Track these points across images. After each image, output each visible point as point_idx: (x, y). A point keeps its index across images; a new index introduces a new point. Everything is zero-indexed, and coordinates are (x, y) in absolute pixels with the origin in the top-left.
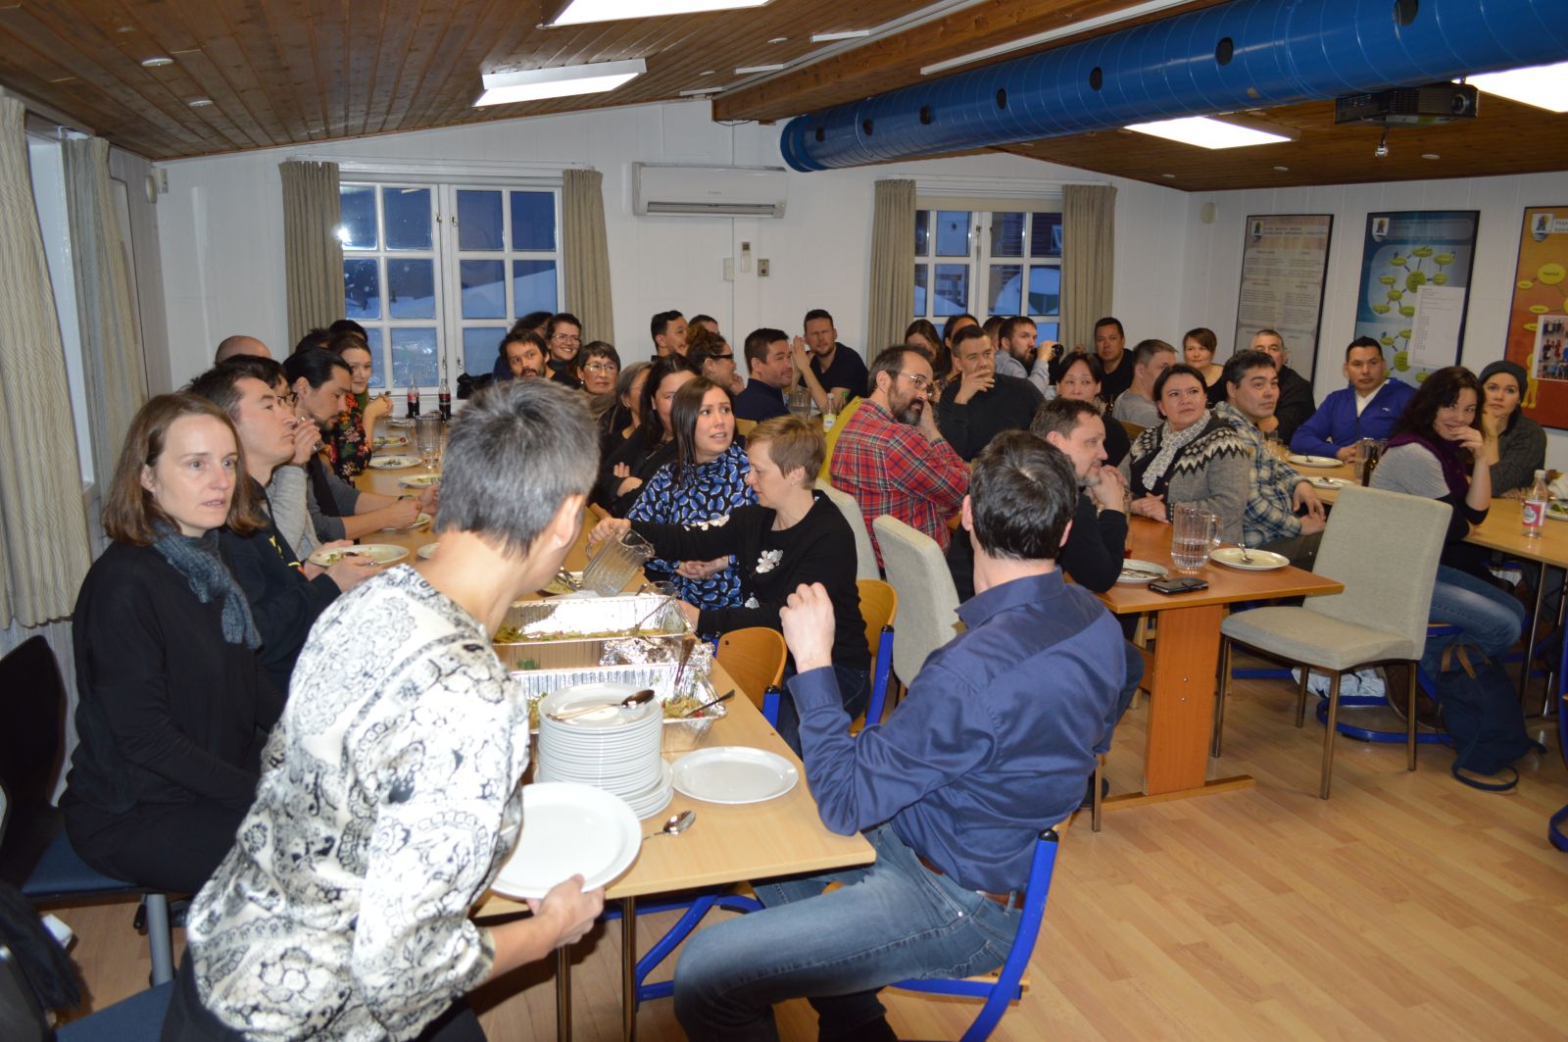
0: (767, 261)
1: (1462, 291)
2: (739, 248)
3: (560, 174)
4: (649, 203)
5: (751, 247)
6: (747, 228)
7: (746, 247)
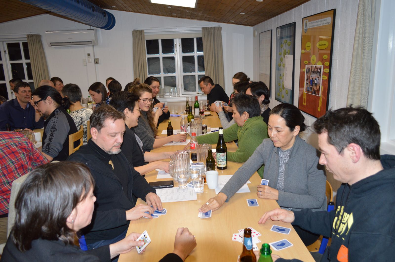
0: (98, 59)
1: (292, 56)
2: (87, 55)
3: (26, 36)
4: (51, 43)
5: (91, 55)
6: (89, 49)
7: (89, 55)
